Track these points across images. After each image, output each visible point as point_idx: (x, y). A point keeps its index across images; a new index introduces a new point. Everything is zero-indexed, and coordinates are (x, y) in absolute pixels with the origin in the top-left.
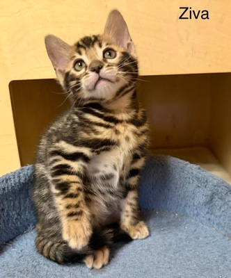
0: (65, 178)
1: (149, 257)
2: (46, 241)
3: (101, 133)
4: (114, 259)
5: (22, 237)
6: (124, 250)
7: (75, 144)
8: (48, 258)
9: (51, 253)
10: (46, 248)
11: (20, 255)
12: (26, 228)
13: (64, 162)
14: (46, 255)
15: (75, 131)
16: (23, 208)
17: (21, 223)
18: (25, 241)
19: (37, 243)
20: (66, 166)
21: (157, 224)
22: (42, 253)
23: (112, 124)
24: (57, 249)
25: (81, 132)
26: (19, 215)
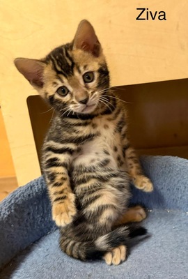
0: (53, 169)
1: (163, 253)
2: (68, 240)
3: (82, 132)
4: (131, 256)
5: (46, 238)
6: (139, 247)
7: (62, 142)
8: (72, 256)
9: (73, 252)
10: (68, 247)
11: (46, 254)
12: (50, 230)
13: (53, 155)
14: (69, 254)
15: (59, 132)
16: (46, 211)
17: (45, 226)
18: (49, 242)
19: (61, 243)
20: (55, 159)
21: (168, 223)
22: (65, 252)
23: (89, 121)
24: (79, 248)
25: (65, 132)
26: (42, 217)
